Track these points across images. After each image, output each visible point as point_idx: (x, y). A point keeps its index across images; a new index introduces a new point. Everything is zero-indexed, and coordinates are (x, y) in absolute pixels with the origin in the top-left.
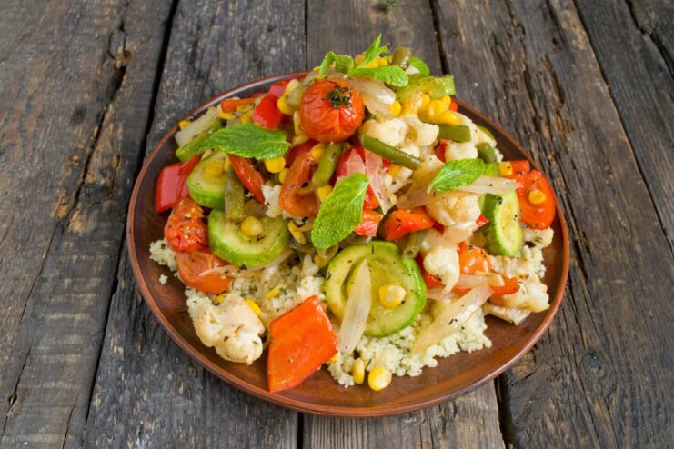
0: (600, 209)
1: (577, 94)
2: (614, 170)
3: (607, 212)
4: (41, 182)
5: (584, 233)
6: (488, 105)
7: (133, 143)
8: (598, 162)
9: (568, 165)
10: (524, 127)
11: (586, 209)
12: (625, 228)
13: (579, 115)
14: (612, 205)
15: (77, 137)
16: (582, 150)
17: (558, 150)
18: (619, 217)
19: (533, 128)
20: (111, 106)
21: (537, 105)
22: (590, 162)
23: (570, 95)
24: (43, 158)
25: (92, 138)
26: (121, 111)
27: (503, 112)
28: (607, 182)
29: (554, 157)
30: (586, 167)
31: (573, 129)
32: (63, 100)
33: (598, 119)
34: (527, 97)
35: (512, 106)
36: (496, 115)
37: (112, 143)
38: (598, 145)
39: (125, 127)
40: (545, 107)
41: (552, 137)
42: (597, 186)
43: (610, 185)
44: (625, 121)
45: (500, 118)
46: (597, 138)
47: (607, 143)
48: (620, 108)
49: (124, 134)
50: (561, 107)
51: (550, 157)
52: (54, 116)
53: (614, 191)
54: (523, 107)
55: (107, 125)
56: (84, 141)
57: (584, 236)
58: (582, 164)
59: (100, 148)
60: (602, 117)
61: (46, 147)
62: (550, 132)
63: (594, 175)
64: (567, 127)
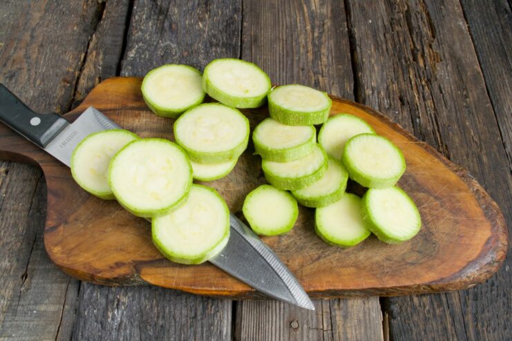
0: (459, 126)
1: (446, 31)
2: (470, 94)
3: (464, 130)
4: (41, 100)
5: (446, 146)
6: (378, 39)
7: (111, 67)
8: (459, 88)
9: (436, 90)
10: (405, 58)
11: (449, 126)
12: (476, 142)
13: (446, 49)
14: (467, 123)
15: (68, 62)
16: (447, 78)
17: (429, 77)
18: (473, 134)
19: (411, 59)
20: (94, 36)
21: (415, 39)
22: (453, 88)
23: (439, 31)
24: (43, 81)
25: (80, 63)
26: (101, 40)
27: (390, 44)
28: (464, 104)
29: (426, 82)
30: (450, 91)
31: (441, 60)
32: (58, 31)
33: (460, 52)
34: (408, 32)
35: (396, 40)
36: (384, 47)
37: (95, 67)
38: (459, 74)
39: (105, 54)
40: (421, 41)
41: (425, 66)
42: (457, 107)
43: (467, 107)
44: (479, 54)
45: (387, 50)
46: (459, 68)
47: (466, 72)
48: (476, 44)
49: (103, 59)
50: (433, 41)
51: (423, 83)
52: (52, 45)
53: (469, 111)
54: (405, 41)
55: (91, 52)
56: (74, 66)
57: (446, 148)
58: (447, 88)
59: (86, 71)
60: (463, 51)
61: (46, 71)
62: (424, 62)
63: (455, 99)
64: (437, 58)
